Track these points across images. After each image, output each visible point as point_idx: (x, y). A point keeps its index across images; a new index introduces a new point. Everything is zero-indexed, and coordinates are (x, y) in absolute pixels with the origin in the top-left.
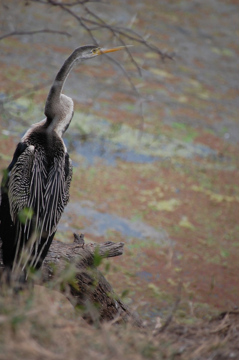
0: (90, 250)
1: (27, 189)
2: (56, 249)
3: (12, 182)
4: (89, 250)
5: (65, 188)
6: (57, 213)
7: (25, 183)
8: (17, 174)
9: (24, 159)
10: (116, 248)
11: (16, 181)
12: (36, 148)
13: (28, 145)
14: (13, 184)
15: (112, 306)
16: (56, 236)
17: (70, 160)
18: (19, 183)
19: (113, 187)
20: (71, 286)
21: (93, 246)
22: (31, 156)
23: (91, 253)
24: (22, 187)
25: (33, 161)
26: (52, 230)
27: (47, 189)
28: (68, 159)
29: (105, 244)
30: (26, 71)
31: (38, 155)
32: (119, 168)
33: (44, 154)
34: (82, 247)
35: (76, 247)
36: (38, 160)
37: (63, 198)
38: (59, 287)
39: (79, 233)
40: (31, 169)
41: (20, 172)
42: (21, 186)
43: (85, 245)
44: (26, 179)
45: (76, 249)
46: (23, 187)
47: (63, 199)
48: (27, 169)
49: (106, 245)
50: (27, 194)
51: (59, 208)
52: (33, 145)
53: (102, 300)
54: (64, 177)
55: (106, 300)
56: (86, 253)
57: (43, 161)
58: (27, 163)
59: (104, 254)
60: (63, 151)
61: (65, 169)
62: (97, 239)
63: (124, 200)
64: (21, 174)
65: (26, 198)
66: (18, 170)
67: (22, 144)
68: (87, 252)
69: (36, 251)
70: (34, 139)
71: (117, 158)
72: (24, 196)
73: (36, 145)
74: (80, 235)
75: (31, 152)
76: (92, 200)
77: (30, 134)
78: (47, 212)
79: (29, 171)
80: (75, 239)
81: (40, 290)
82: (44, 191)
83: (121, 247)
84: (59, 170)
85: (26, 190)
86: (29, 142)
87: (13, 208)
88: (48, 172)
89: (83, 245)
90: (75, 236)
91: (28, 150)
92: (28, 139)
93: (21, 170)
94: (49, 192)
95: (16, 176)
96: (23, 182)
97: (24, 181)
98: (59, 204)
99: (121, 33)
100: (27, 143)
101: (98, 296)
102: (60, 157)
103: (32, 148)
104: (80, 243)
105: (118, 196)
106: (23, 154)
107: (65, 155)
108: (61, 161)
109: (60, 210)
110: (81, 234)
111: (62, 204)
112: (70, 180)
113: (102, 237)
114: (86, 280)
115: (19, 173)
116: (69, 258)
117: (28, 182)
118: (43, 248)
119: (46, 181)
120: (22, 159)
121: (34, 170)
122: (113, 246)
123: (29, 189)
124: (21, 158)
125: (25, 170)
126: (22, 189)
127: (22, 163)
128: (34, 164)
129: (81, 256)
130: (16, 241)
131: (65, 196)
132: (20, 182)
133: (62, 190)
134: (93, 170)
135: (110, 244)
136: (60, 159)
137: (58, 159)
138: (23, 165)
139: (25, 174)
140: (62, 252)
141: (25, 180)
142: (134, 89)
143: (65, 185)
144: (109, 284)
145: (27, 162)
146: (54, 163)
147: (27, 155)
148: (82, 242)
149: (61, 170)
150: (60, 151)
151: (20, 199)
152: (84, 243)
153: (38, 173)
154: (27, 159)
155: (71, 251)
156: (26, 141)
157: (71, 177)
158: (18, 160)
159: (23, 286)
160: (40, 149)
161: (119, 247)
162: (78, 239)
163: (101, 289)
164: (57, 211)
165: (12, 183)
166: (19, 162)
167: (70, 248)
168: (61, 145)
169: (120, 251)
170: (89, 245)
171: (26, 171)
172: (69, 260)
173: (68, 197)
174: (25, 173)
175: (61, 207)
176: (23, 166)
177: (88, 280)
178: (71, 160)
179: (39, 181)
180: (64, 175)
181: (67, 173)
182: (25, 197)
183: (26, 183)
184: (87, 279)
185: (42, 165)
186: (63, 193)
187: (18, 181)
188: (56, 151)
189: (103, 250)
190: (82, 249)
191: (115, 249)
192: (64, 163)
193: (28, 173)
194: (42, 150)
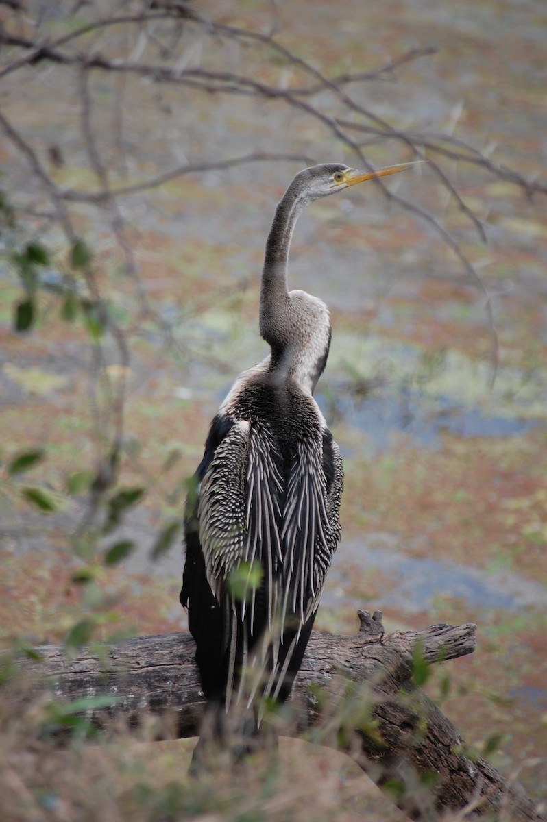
0: (399, 646)
1: (240, 521)
2: (321, 651)
3: (206, 506)
4: (397, 648)
5: (328, 511)
6: (314, 570)
7: (234, 507)
8: (215, 488)
9: (227, 454)
10: (457, 637)
11: (213, 504)
12: (252, 426)
13: (235, 420)
14: (208, 511)
15: (462, 773)
16: (318, 622)
17: (335, 445)
18: (221, 509)
19: (439, 497)
20: (362, 733)
21: (403, 637)
22: (243, 444)
23: (402, 654)
24: (227, 517)
25: (248, 455)
26: (308, 609)
27: (289, 517)
28: (330, 445)
29: (433, 631)
30: (219, 250)
31: (259, 442)
32: (448, 453)
33: (272, 438)
34: (380, 642)
35: (367, 643)
36: (260, 453)
37: (326, 533)
38: (335, 740)
39: (369, 611)
40: (246, 474)
41: (222, 483)
42: (227, 515)
43: (385, 636)
44: (235, 497)
45: (366, 647)
46: (232, 518)
47: (327, 537)
48: (236, 475)
49: (435, 633)
50: (242, 532)
51: (319, 557)
52: (246, 419)
53: (436, 760)
54: (324, 485)
55: (446, 759)
56: (389, 655)
57: (271, 453)
58: (235, 461)
59: (432, 654)
60: (316, 426)
61: (325, 468)
62: (412, 620)
63: (466, 524)
64: (224, 488)
65: (239, 542)
66: (216, 480)
67: (222, 418)
68: (392, 653)
69: (275, 660)
70: (247, 405)
71: (443, 430)
72: (234, 537)
73: (253, 419)
74: (372, 616)
75: (243, 435)
76: (393, 532)
77: (238, 394)
78: (292, 570)
79: (240, 479)
80: (362, 623)
81: (293, 749)
82: (280, 522)
83: (469, 634)
84: (312, 471)
85: (237, 523)
86: (237, 414)
87: (213, 567)
88: (286, 477)
89: (382, 636)
90: (361, 617)
91: (234, 431)
92: (236, 407)
93: (224, 479)
94: (293, 522)
95: (213, 494)
96: (230, 505)
97: (231, 503)
98: (318, 547)
99: (428, 146)
100: (233, 416)
101: (426, 751)
102: (310, 440)
103: (243, 426)
104: (375, 632)
105: (451, 517)
106: (225, 442)
107: (320, 435)
108: (314, 450)
109: (322, 560)
110: (376, 613)
111: (325, 547)
112: (339, 490)
113: (424, 614)
114: (395, 716)
115: (219, 486)
116: (351, 669)
117: (241, 504)
118: (290, 652)
119: (283, 499)
120: (223, 452)
121: (253, 475)
122: (451, 634)
123: (244, 520)
124: (221, 450)
125: (233, 477)
126: (228, 521)
127: (224, 463)
128: (252, 463)
129: (380, 661)
130: (227, 641)
131: (330, 528)
132: (223, 505)
133: (322, 516)
134: (388, 461)
135: (444, 630)
136: (311, 445)
137: (306, 445)
138: (226, 466)
139: (232, 488)
140: (336, 656)
141: (234, 501)
142: (471, 270)
143: (327, 504)
144: (449, 722)
145: (234, 458)
146: (298, 457)
147: (233, 442)
148: (379, 631)
149: (316, 470)
150: (309, 427)
151: (226, 546)
152: (383, 633)
153: (263, 482)
154: (234, 452)
155: (355, 653)
156: (230, 413)
157: (342, 484)
158: (215, 457)
159: (254, 743)
160: (261, 426)
161: (466, 635)
162: (368, 625)
163: (433, 734)
164: (316, 566)
165: (205, 511)
166: (218, 462)
167: (351, 645)
168: (311, 413)
169: (467, 644)
170: (394, 636)
171: (235, 480)
172: (353, 673)
173: (338, 530)
174: (233, 486)
175: (322, 555)
176: (226, 470)
177: (401, 717)
178: (337, 446)
180: (325, 481)
181: (330, 476)
182: (237, 539)
183: (237, 507)
184: (398, 715)
185: (269, 463)
186: (324, 522)
187: (217, 504)
189: (428, 645)
190: (379, 646)
191: (456, 640)
192: (322, 453)
193: (240, 483)
194: (268, 429)
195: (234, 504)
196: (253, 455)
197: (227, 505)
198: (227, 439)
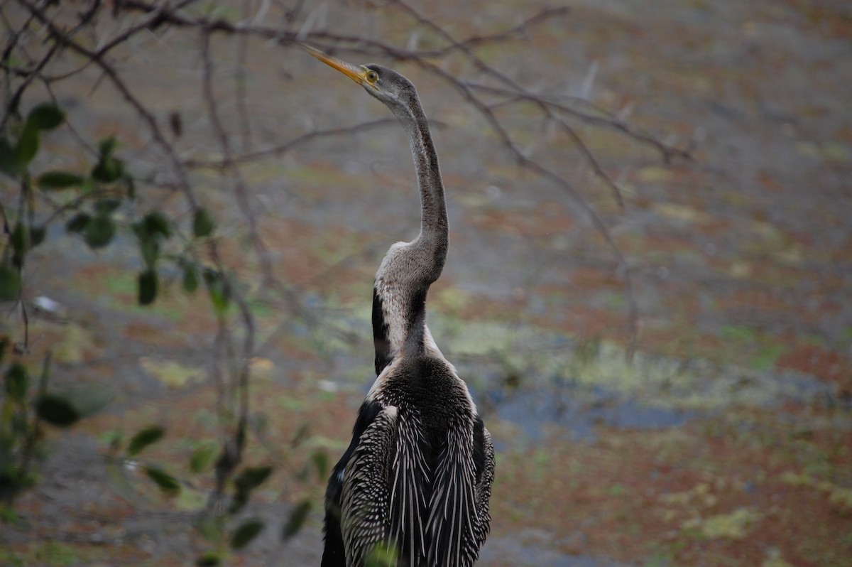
1: (383, 511)
3: (349, 493)
5: (477, 501)
6: (460, 563)
7: (376, 496)
8: (358, 475)
9: (372, 440)
11: (356, 492)
12: (400, 412)
13: (383, 406)
14: (350, 498)
17: (486, 433)
18: (363, 497)
19: (594, 491)
22: (390, 430)
24: (369, 507)
25: (395, 443)
27: (435, 507)
28: (482, 432)
31: (407, 430)
33: (421, 426)
36: (407, 441)
37: (473, 525)
40: (391, 462)
41: (366, 470)
42: (369, 504)
44: (379, 486)
46: (374, 507)
47: (475, 528)
48: (381, 463)
50: (384, 522)
51: (466, 550)
52: (395, 405)
54: (474, 474)
57: (420, 442)
58: (380, 448)
60: (468, 413)
61: (474, 456)
63: (622, 520)
64: (368, 476)
65: (380, 533)
66: (359, 467)
67: (370, 404)
70: (398, 391)
72: (376, 527)
73: (402, 405)
75: (390, 421)
77: (388, 380)
78: (436, 562)
79: (385, 467)
84: (461, 459)
85: (379, 513)
86: (385, 400)
87: (352, 558)
88: (433, 466)
91: (381, 417)
92: (384, 393)
93: (368, 466)
94: (439, 513)
95: (356, 481)
96: (373, 494)
97: (374, 491)
98: (466, 539)
100: (381, 402)
102: (461, 428)
103: (391, 411)
105: (608, 512)
106: (371, 428)
107: (472, 423)
108: (464, 439)
109: (469, 554)
111: (472, 539)
112: (490, 480)
115: (362, 473)
117: (385, 494)
119: (429, 490)
120: (369, 438)
121: (398, 463)
123: (387, 510)
124: (366, 436)
125: (378, 464)
126: (370, 510)
127: (369, 449)
128: (398, 450)
131: (478, 519)
132: (366, 493)
133: (471, 507)
136: (462, 433)
137: (456, 433)
138: (371, 453)
141: (377, 490)
143: (476, 493)
145: (380, 445)
146: (447, 444)
147: (379, 428)
149: (466, 458)
150: (460, 414)
151: (367, 536)
153: (408, 471)
154: (380, 438)
156: (379, 398)
157: (493, 473)
158: (361, 442)
160: (410, 414)
164: (462, 558)
165: (347, 497)
166: (363, 448)
168: (463, 399)
171: (380, 468)
173: (487, 522)
174: (377, 473)
175: (470, 547)
176: (371, 456)
178: (489, 433)
179: (412, 491)
180: (474, 470)
181: (479, 464)
182: (378, 530)
183: (380, 496)
185: (416, 452)
186: (472, 513)
187: (360, 492)
188: (451, 416)
192: (472, 440)
193: (384, 472)
194: (418, 416)
195: (377, 493)
196: (400, 443)
197: (370, 493)
198: (373, 425)
